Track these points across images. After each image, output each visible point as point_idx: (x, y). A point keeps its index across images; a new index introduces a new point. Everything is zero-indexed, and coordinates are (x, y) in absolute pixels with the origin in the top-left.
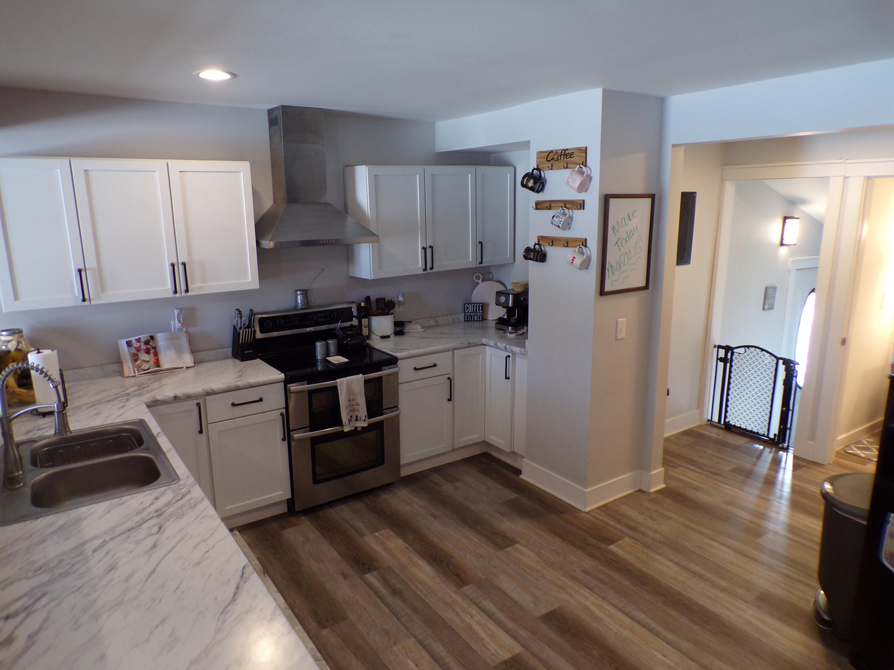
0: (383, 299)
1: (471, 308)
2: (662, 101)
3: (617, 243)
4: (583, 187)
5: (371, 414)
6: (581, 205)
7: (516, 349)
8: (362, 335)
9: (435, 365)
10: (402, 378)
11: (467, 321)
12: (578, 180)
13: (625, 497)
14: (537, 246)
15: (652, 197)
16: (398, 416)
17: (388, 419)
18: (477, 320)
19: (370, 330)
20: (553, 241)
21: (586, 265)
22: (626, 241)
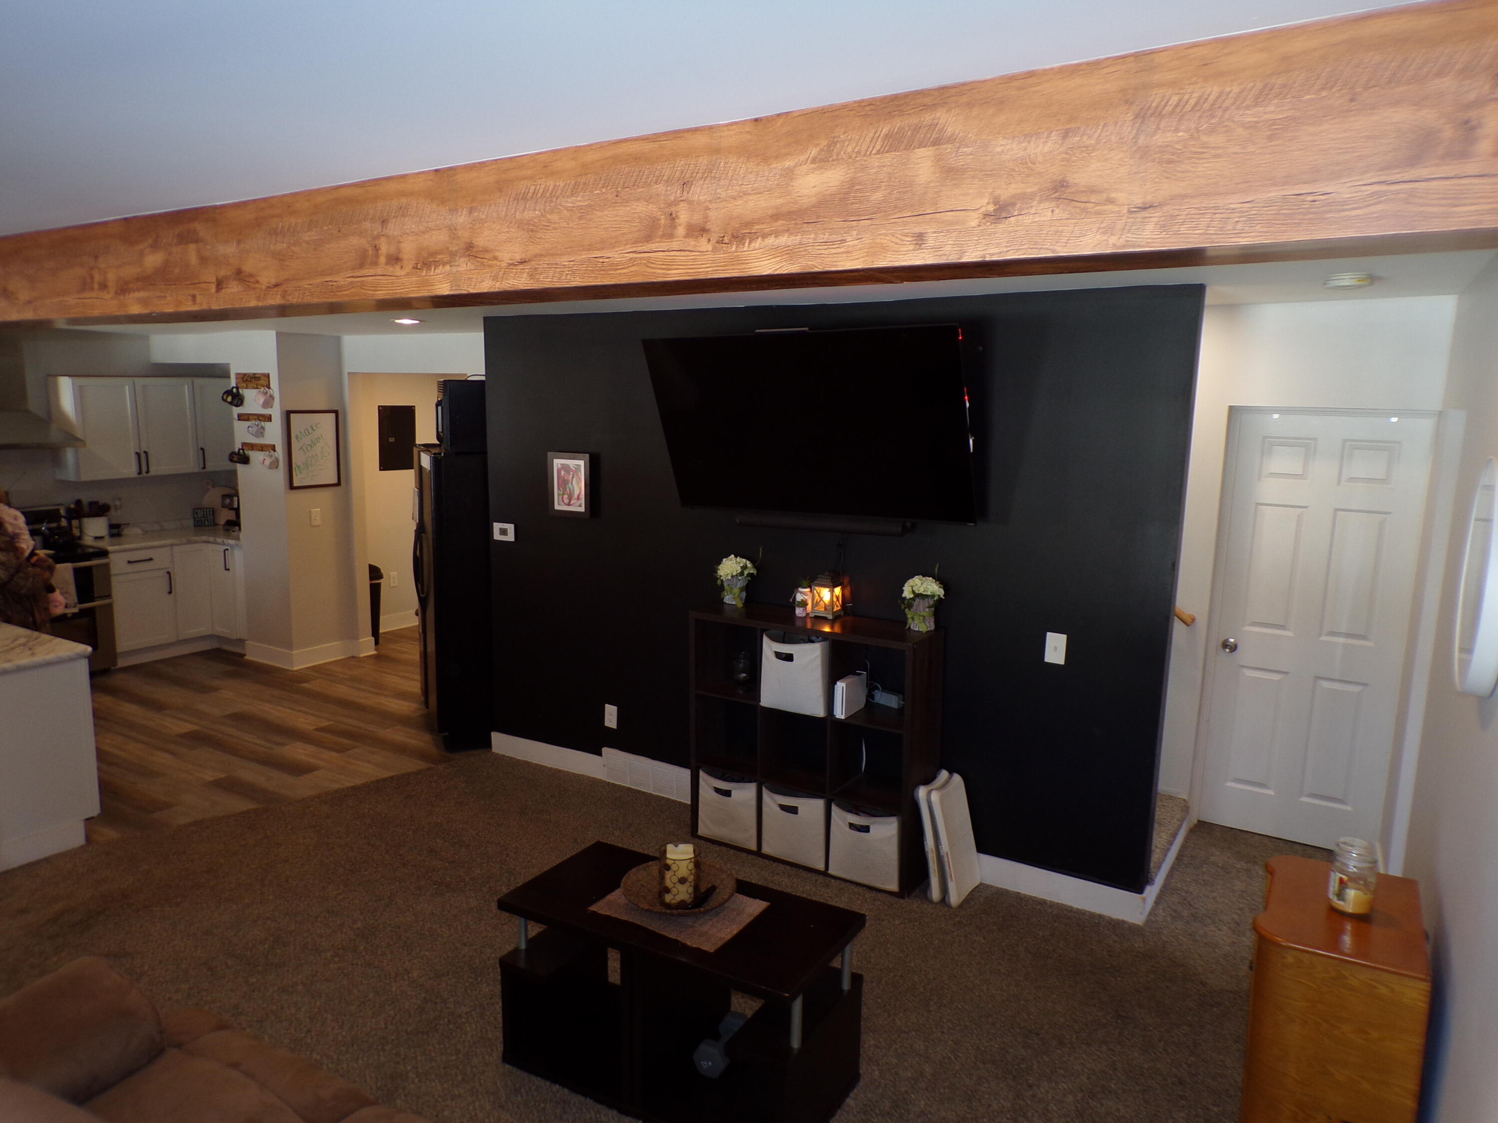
0: (96, 503)
1: (200, 513)
2: (338, 340)
3: (302, 448)
4: (268, 403)
5: (81, 600)
6: (269, 418)
7: (231, 542)
8: (73, 536)
9: (151, 559)
10: (114, 570)
11: (198, 526)
12: (262, 400)
13: (336, 661)
14: (241, 451)
15: (336, 412)
16: (110, 606)
17: (101, 606)
18: (208, 525)
19: (81, 531)
20: (252, 447)
21: (274, 465)
22: (311, 447)
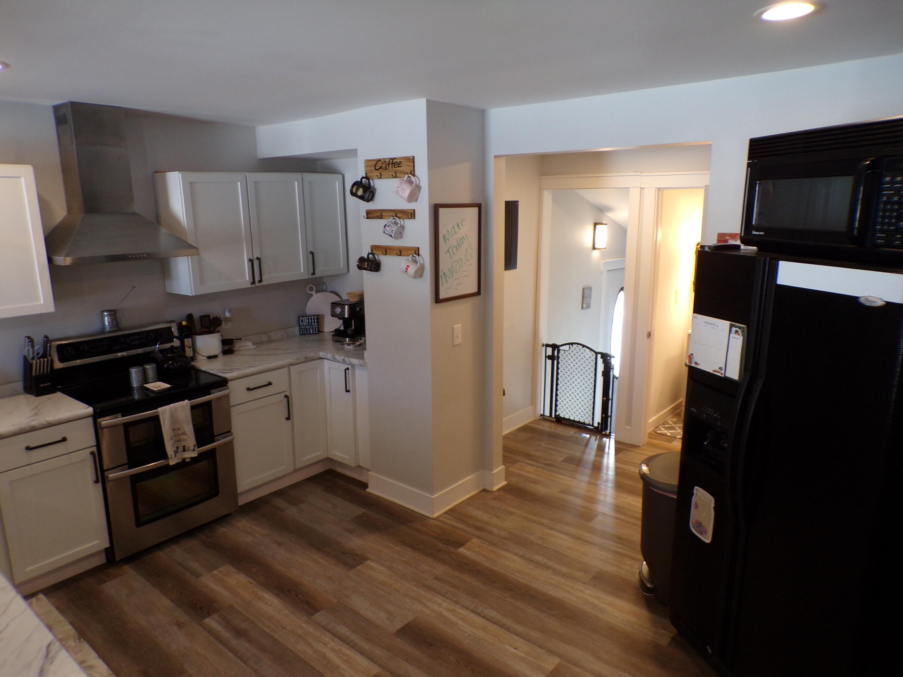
0: (208, 316)
1: (306, 322)
2: (483, 113)
3: (448, 251)
4: (413, 197)
5: (200, 443)
6: (412, 215)
7: (355, 361)
8: (185, 357)
9: (270, 384)
10: (234, 400)
11: (303, 334)
12: (407, 190)
13: (471, 498)
14: (371, 256)
15: (479, 206)
16: (231, 442)
17: (221, 446)
18: (313, 333)
19: (194, 351)
20: (386, 250)
21: (419, 273)
22: (457, 249)
